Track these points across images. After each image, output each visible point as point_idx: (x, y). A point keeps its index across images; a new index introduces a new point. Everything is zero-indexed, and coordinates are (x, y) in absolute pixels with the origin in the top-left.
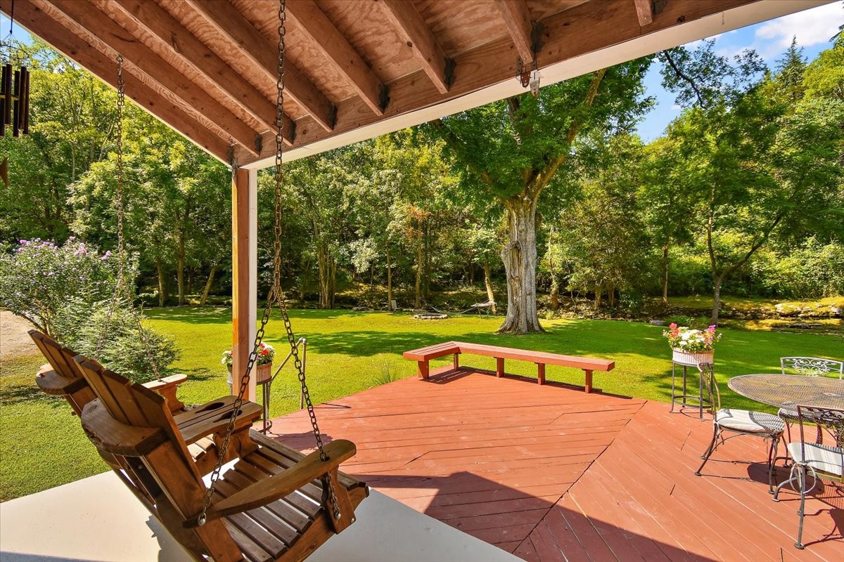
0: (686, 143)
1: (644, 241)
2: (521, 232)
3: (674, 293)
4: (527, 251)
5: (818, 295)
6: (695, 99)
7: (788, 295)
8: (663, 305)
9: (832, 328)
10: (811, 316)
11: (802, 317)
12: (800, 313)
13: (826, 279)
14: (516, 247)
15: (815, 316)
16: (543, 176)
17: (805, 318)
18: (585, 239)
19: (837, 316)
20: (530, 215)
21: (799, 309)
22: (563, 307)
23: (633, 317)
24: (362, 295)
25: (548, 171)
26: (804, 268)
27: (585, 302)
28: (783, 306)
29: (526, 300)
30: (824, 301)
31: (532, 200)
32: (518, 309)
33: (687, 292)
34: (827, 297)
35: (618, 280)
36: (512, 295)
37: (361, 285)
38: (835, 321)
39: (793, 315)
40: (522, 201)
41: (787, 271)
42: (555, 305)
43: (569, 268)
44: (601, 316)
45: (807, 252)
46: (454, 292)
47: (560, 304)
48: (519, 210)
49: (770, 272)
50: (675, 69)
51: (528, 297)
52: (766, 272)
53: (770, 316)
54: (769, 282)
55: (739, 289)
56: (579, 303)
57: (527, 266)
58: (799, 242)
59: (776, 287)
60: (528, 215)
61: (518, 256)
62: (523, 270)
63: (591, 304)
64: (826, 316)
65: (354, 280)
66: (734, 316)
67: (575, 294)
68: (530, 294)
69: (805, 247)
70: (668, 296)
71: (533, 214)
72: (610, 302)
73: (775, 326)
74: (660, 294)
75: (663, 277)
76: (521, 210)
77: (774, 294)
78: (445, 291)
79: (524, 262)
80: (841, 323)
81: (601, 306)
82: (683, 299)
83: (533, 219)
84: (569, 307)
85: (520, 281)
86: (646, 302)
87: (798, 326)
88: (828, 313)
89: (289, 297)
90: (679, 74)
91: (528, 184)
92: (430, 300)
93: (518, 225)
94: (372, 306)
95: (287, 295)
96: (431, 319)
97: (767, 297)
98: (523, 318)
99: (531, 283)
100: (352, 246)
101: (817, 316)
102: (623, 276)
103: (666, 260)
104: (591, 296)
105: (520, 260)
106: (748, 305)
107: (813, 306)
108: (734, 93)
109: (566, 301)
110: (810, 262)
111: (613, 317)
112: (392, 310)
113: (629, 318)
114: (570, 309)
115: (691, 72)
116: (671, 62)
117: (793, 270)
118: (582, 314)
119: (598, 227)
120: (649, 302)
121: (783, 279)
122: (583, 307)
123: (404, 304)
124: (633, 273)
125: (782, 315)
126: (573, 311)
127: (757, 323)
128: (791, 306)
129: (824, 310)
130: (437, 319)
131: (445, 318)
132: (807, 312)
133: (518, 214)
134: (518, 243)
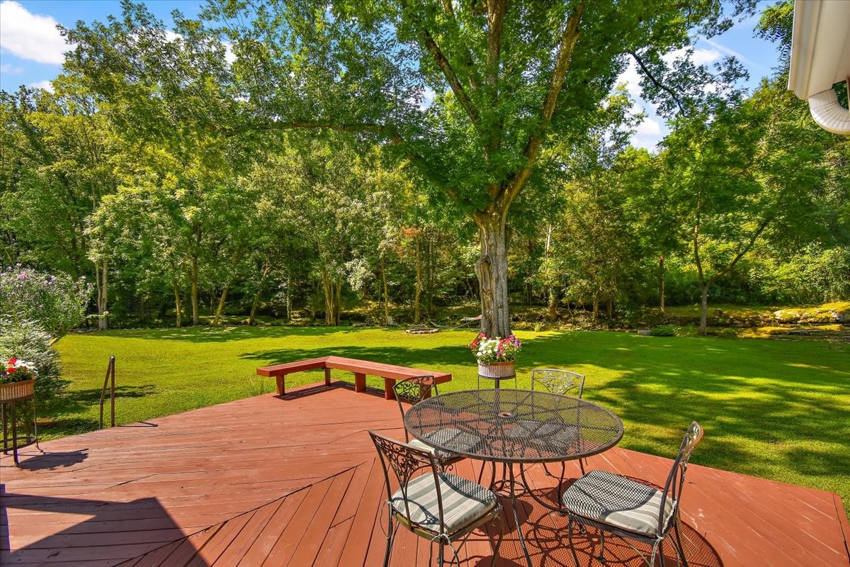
0: (671, 153)
1: (637, 253)
2: (490, 246)
3: (672, 302)
4: (497, 265)
5: (819, 301)
6: (677, 110)
7: (788, 302)
8: (661, 315)
9: (831, 334)
10: (811, 322)
11: (801, 324)
12: (799, 319)
13: (826, 284)
14: (486, 261)
15: (814, 322)
16: (510, 191)
17: (804, 324)
19: (837, 322)
20: (500, 229)
21: (798, 316)
22: (562, 319)
23: (630, 327)
24: (369, 312)
25: (514, 186)
26: (803, 274)
27: (583, 314)
28: (780, 314)
29: (498, 313)
30: (825, 307)
31: (501, 214)
32: (490, 322)
33: (686, 302)
34: (828, 302)
35: (613, 291)
36: (485, 309)
37: (370, 302)
38: (835, 327)
39: (792, 321)
40: (491, 216)
41: (785, 277)
42: (553, 317)
43: (566, 281)
44: (598, 327)
45: (806, 257)
46: (458, 307)
47: (558, 316)
48: (488, 224)
49: (766, 278)
50: (654, 80)
51: (500, 310)
52: (762, 279)
53: (769, 323)
54: (766, 289)
55: (738, 297)
56: (578, 315)
57: (498, 279)
58: (798, 248)
59: (774, 294)
60: (498, 229)
61: (488, 270)
62: (494, 283)
63: (590, 316)
64: (826, 321)
65: (364, 298)
66: (732, 324)
67: (572, 307)
68: (502, 307)
69: (803, 253)
70: (665, 305)
71: (503, 228)
72: (606, 313)
73: (774, 333)
74: (658, 304)
75: (661, 287)
76: (491, 225)
77: (774, 301)
78: (449, 306)
79: (494, 276)
80: (841, 328)
81: (599, 317)
82: (681, 309)
83: (503, 233)
84: (567, 319)
85: (491, 294)
86: (645, 312)
87: (796, 333)
88: (828, 318)
89: (302, 315)
90: (658, 85)
91: (496, 199)
92: (434, 315)
93: (488, 239)
94: (379, 322)
95: (300, 313)
96: (421, 333)
97: (767, 305)
98: (495, 331)
99: (502, 296)
100: (348, 265)
101: (817, 322)
102: (618, 288)
103: (661, 270)
104: (589, 307)
105: (490, 274)
106: (746, 313)
107: (812, 312)
108: (717, 100)
109: (566, 313)
110: (810, 268)
111: (610, 328)
112: (388, 325)
113: (627, 328)
114: (569, 320)
115: (671, 82)
116: (649, 74)
117: (792, 276)
118: (580, 326)
120: (648, 312)
121: (781, 286)
122: (580, 319)
123: (403, 320)
124: (629, 283)
125: (781, 322)
126: (571, 322)
127: (755, 331)
128: (790, 313)
129: (823, 315)
130: (427, 333)
131: (435, 332)
132: (806, 318)
133: (487, 229)
134: (488, 257)
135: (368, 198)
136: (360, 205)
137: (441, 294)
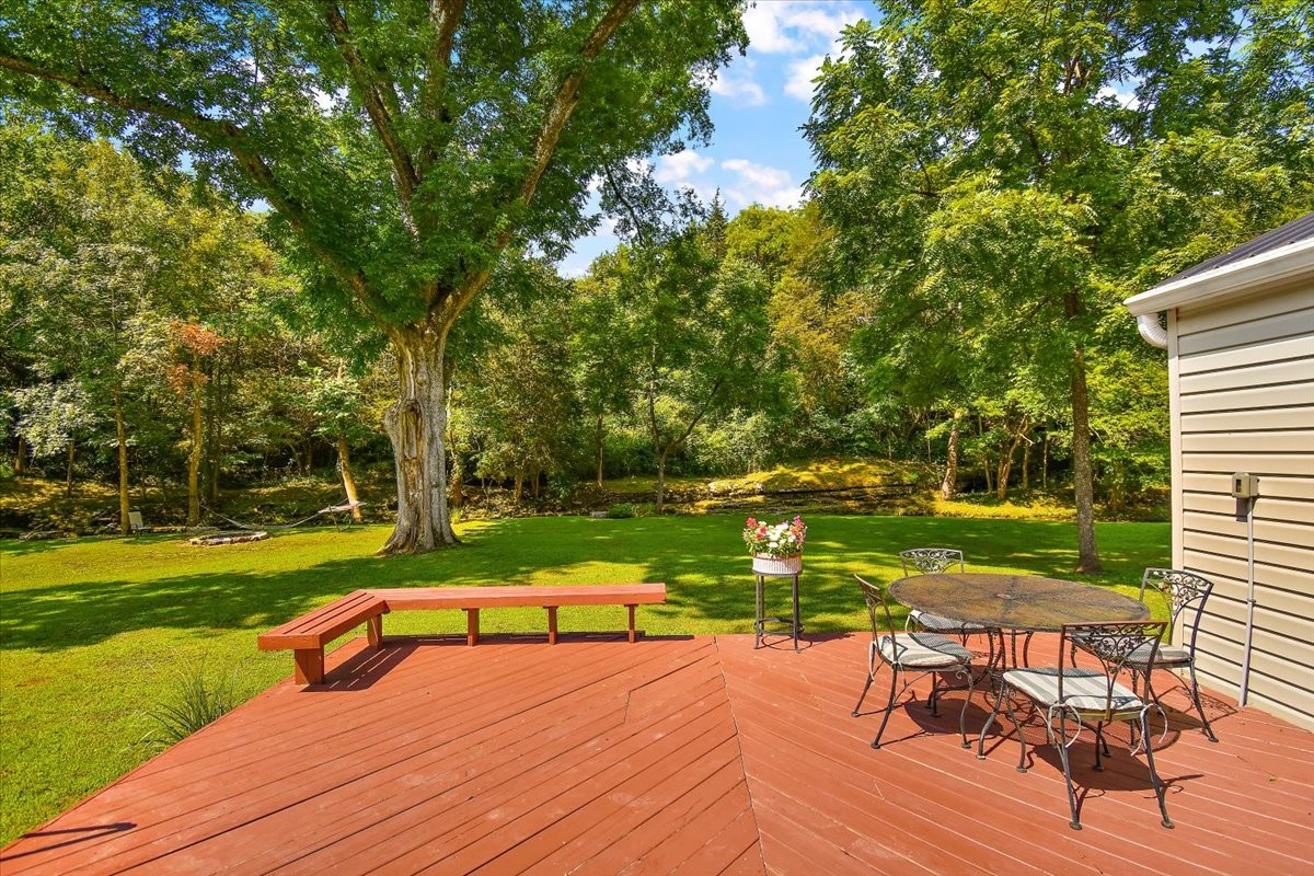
0: (624, 286)
1: (574, 409)
2: (421, 384)
3: (609, 476)
4: (431, 417)
5: (744, 472)
6: (634, 233)
7: (719, 473)
8: (598, 491)
9: (757, 505)
10: (740, 494)
12: (730, 491)
13: (750, 454)
14: (413, 409)
15: (743, 494)
16: (457, 299)
17: (735, 496)
18: (500, 402)
19: (761, 493)
20: (436, 358)
21: (729, 488)
22: (470, 502)
23: (563, 510)
24: (40, 506)
25: (464, 293)
26: (732, 441)
27: (500, 494)
28: (716, 485)
29: (431, 495)
30: (750, 477)
31: (439, 334)
32: (417, 512)
33: (622, 474)
34: (751, 472)
35: (546, 459)
36: (407, 488)
37: (38, 482)
38: (759, 498)
39: (725, 493)
40: (423, 335)
41: (718, 445)
42: (458, 501)
43: (478, 444)
44: (524, 510)
45: (733, 424)
46: (272, 490)
47: (465, 498)
48: (416, 348)
49: (702, 446)
50: (615, 189)
51: (435, 491)
52: (699, 446)
53: (705, 496)
54: (702, 459)
55: (674, 467)
56: (493, 495)
57: (431, 440)
58: (725, 414)
59: (708, 463)
60: (432, 358)
61: (416, 423)
62: (424, 445)
63: (509, 495)
64: (752, 493)
65: (20, 473)
66: (670, 500)
67: (487, 482)
68: (437, 486)
69: (731, 420)
70: (603, 478)
71: (441, 356)
72: (535, 490)
73: (710, 508)
74: (593, 476)
75: (598, 455)
76: (421, 349)
77: (706, 472)
78: (253, 487)
80: (765, 500)
81: (523, 497)
82: (618, 483)
83: (440, 365)
84: (478, 502)
85: (420, 465)
86: (578, 488)
87: (730, 507)
88: (754, 490)
90: (618, 196)
91: (431, 307)
92: (219, 506)
93: (416, 372)
94: (71, 526)
96: (232, 542)
97: (699, 476)
98: (425, 525)
99: (439, 468)
100: (20, 397)
101: (745, 494)
102: (552, 455)
103: (600, 432)
104: (509, 484)
105: (419, 431)
106: (683, 486)
107: (740, 483)
108: (673, 234)
109: (475, 493)
110: (737, 436)
111: (539, 511)
112: (129, 532)
113: (559, 511)
114: (481, 504)
115: (630, 197)
116: (610, 177)
117: (724, 444)
118: (498, 511)
119: (517, 386)
120: (581, 488)
121: (715, 455)
122: (498, 501)
123: (160, 517)
124: (563, 448)
125: (716, 495)
126: (484, 507)
127: (693, 506)
128: (723, 485)
129: (750, 487)
130: (245, 541)
131: (263, 538)
132: (736, 490)
133: (415, 355)
134: (417, 402)
135: (84, 252)
136: (63, 264)
137: (232, 464)
